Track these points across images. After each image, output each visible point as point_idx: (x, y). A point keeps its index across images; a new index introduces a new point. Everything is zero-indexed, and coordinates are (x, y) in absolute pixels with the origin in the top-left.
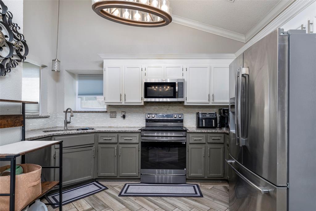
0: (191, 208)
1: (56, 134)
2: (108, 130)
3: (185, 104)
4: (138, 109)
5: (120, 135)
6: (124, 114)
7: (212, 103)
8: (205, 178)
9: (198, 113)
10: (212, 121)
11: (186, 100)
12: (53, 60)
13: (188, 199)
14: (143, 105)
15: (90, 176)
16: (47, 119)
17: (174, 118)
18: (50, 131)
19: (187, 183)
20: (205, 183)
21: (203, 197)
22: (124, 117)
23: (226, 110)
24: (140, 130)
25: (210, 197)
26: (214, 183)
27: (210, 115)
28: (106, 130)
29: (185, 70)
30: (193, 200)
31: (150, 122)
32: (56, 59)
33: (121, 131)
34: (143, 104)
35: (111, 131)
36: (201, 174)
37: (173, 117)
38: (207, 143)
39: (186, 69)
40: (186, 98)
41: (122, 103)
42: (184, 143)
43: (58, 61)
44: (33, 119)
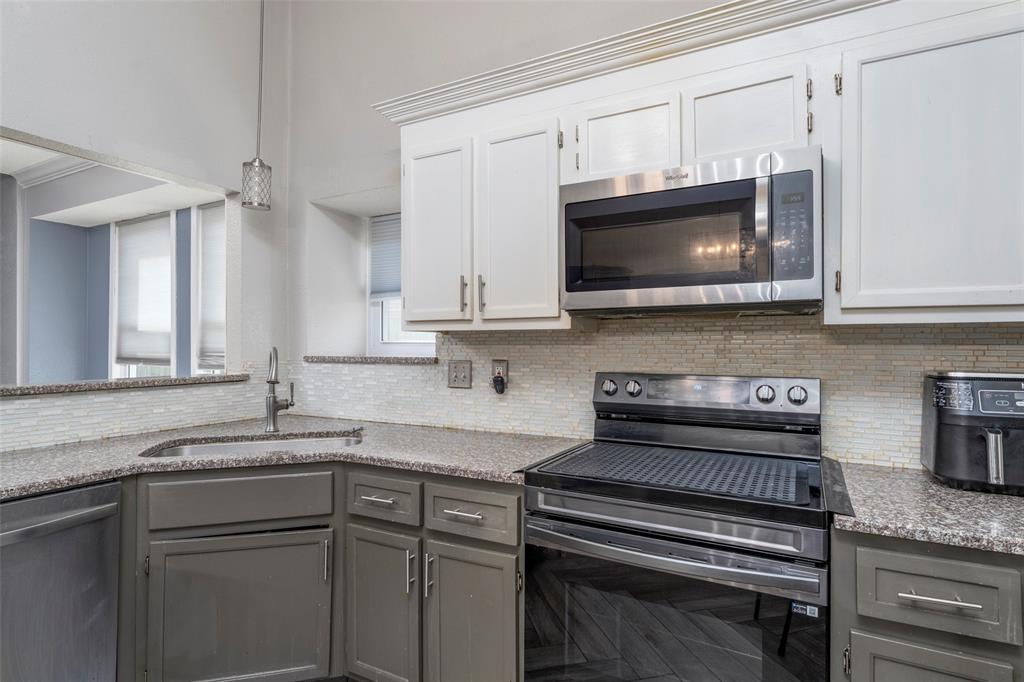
1: (152, 466)
2: (384, 456)
3: (832, 316)
6: (500, 370)
9: (937, 385)
11: (838, 289)
12: (245, 164)
14: (569, 327)
15: (313, 666)
16: (239, 386)
17: (755, 406)
18: (204, 439)
22: (500, 385)
24: (523, 476)
28: (376, 456)
29: (824, 88)
32: (255, 160)
33: (437, 467)
34: (567, 323)
39: (839, 80)
40: (838, 275)
41: (470, 320)
43: (262, 164)
44: (169, 391)
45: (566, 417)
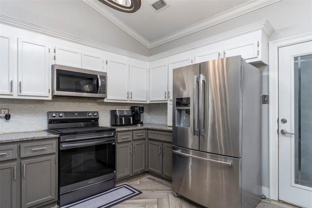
0: (144, 206)
3: (105, 101)
4: (32, 106)
5: (23, 145)
6: (5, 112)
7: (130, 101)
8: (131, 175)
10: (130, 119)
13: (132, 200)
17: (88, 117)
19: (116, 186)
20: (131, 181)
21: (142, 193)
22: (8, 117)
23: (141, 108)
24: (58, 135)
25: (147, 190)
26: (138, 178)
27: (127, 113)
29: (105, 63)
30: (137, 199)
31: (54, 123)
34: (50, 98)
35: (4, 142)
36: (128, 173)
37: (87, 115)
38: (132, 141)
41: (12, 95)
42: (114, 144)
45: (34, 125)
